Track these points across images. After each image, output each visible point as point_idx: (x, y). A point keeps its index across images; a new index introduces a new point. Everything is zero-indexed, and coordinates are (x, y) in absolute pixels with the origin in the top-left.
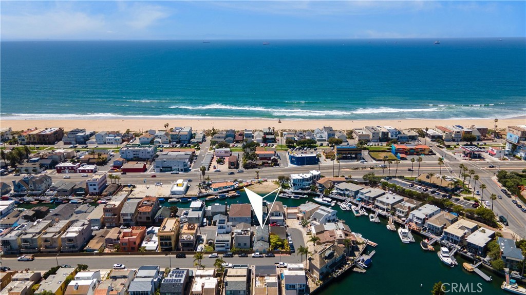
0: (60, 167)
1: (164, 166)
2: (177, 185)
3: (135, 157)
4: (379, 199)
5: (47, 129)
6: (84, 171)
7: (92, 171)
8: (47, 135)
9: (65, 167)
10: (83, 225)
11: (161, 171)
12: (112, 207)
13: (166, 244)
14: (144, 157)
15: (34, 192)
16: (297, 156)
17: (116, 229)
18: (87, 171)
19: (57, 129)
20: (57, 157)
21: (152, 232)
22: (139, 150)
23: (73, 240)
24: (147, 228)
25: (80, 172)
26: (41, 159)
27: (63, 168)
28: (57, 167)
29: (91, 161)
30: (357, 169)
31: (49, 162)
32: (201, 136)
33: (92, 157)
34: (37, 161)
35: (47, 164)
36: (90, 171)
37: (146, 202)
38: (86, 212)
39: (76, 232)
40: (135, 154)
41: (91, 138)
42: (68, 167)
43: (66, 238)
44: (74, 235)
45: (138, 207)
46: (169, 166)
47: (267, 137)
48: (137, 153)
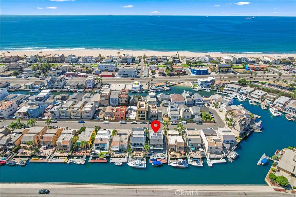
0: (68, 74)
1: (124, 74)
2: (135, 84)
3: (106, 69)
4: (253, 93)
5: (56, 55)
6: (80, 76)
7: (84, 76)
8: (57, 58)
9: (70, 74)
10: (92, 104)
11: (122, 77)
12: (105, 94)
13: (142, 116)
14: (110, 69)
15: (58, 87)
16: (197, 70)
17: (110, 107)
18: (82, 76)
19: (61, 55)
20: (65, 69)
21: (131, 109)
22: (108, 66)
23: (88, 113)
24: (127, 107)
25: (78, 77)
26: (57, 69)
27: (69, 74)
28: (66, 74)
29: (83, 71)
30: (230, 77)
31: (61, 71)
32: (138, 59)
33: (83, 69)
34: (56, 70)
35: (60, 72)
36: (83, 76)
37: (123, 92)
38: (90, 98)
39: (90, 108)
40: (106, 68)
41: (79, 59)
42: (72, 74)
43: (85, 111)
44: (89, 109)
45: (119, 95)
46: (127, 74)
47: (175, 60)
48: (107, 67)
